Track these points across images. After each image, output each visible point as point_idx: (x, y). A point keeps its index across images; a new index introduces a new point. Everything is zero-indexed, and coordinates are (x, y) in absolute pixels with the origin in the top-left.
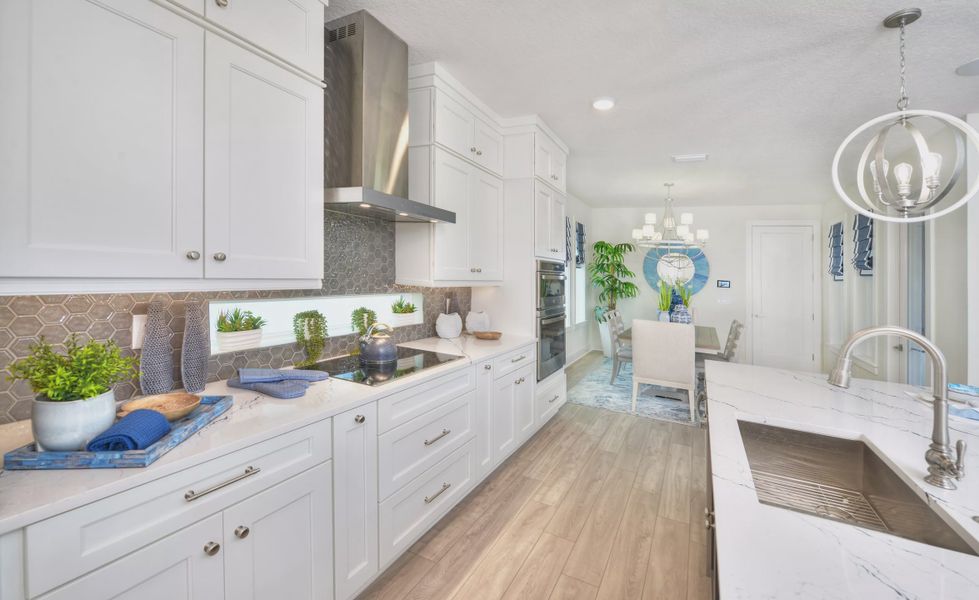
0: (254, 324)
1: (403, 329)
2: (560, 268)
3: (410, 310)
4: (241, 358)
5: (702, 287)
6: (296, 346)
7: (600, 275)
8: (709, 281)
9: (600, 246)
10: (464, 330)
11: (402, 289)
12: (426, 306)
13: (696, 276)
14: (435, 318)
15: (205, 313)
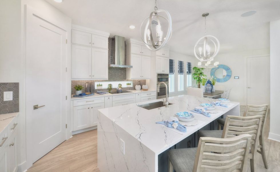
0: (101, 85)
1: (128, 88)
2: (167, 75)
3: (130, 84)
4: (99, 90)
5: (229, 79)
6: (107, 89)
7: (195, 76)
8: (232, 77)
9: (195, 68)
10: (141, 89)
11: (128, 80)
12: (133, 84)
13: (227, 75)
14: (135, 86)
15: (94, 84)
